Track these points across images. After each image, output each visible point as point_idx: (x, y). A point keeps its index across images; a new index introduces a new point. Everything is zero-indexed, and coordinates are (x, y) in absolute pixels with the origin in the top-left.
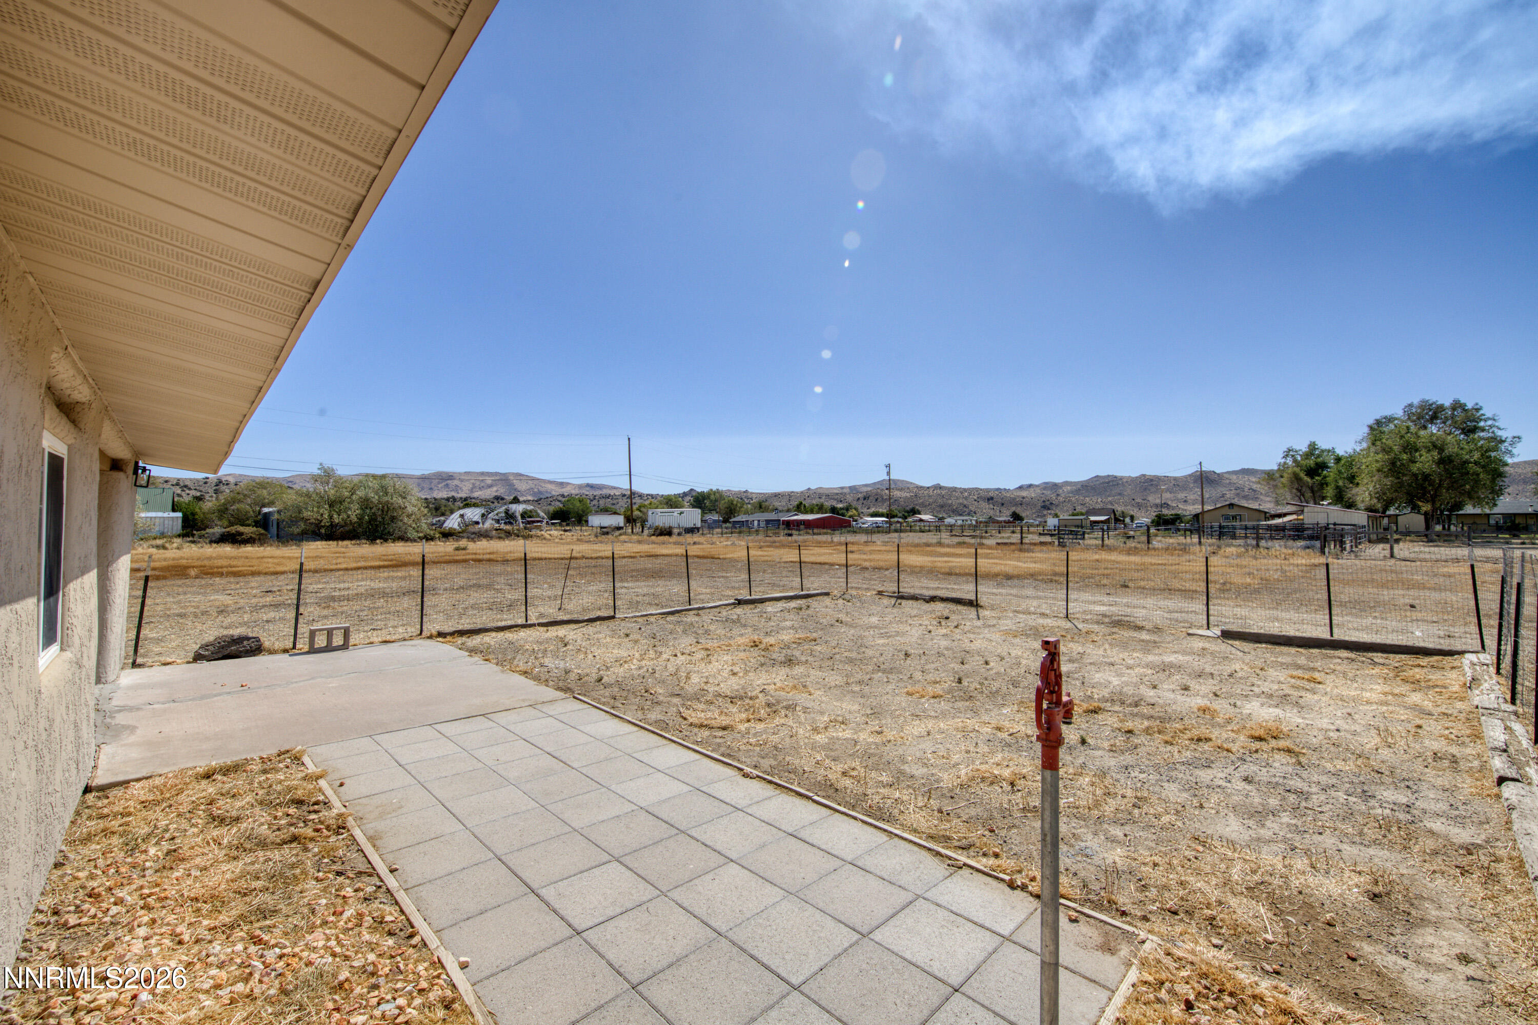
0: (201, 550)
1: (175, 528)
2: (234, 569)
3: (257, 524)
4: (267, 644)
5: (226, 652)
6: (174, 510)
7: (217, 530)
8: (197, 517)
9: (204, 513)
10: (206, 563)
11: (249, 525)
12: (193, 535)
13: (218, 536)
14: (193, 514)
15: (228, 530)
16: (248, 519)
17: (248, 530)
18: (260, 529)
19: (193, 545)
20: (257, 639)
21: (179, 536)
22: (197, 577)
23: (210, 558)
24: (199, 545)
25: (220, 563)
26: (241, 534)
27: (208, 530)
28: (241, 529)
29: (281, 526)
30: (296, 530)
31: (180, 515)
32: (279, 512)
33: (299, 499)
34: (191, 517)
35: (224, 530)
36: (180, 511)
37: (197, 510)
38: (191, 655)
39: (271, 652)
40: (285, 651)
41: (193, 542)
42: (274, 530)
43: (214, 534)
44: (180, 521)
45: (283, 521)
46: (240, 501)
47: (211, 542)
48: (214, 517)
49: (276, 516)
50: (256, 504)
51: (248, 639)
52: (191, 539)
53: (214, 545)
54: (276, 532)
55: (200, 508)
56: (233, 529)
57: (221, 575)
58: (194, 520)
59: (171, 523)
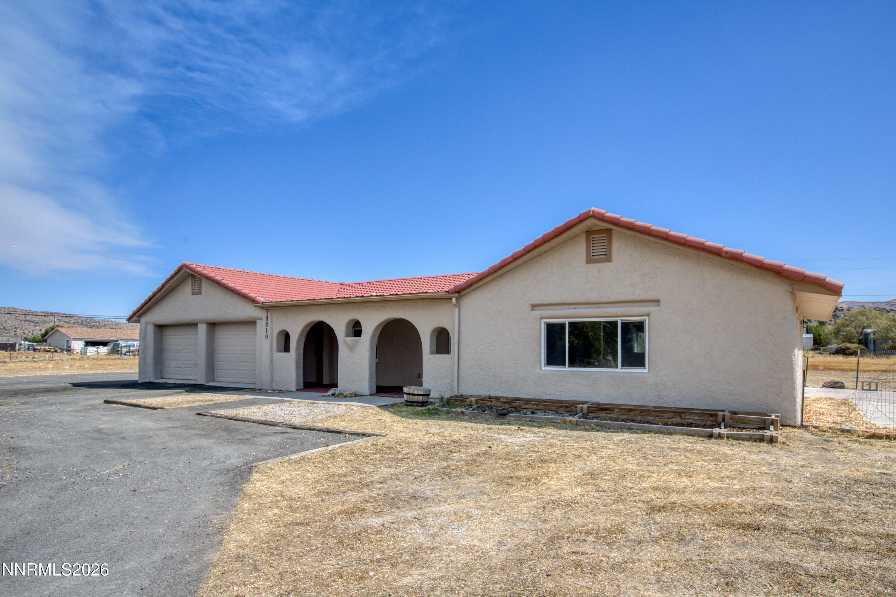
0: (825, 359)
1: (809, 345)
2: (841, 367)
3: (860, 342)
4: (846, 386)
5: (832, 386)
6: (807, 333)
7: (834, 346)
8: (821, 337)
9: (826, 335)
10: (828, 364)
11: (854, 343)
12: (820, 349)
13: (834, 350)
14: (819, 335)
15: (840, 346)
16: (853, 338)
17: (853, 346)
18: (861, 346)
19: (820, 355)
20: (843, 383)
21: (812, 350)
22: (823, 370)
23: (829, 362)
24: (824, 355)
25: (834, 364)
26: (848, 349)
27: (829, 346)
28: (849, 345)
29: (876, 343)
30: (886, 346)
31: (811, 336)
32: (874, 333)
33: (888, 323)
34: (818, 338)
35: (838, 346)
36: (811, 333)
37: (822, 333)
38: (822, 386)
39: (847, 388)
40: (853, 389)
41: (820, 353)
42: (871, 346)
43: (832, 348)
44: (812, 340)
45: (877, 339)
46: (848, 326)
47: (830, 354)
48: (831, 337)
49: (872, 336)
50: (859, 327)
51: (839, 382)
52: (818, 351)
53: (832, 356)
54: (873, 348)
55: (823, 331)
56: (844, 345)
57: (835, 370)
58: (820, 339)
59: (807, 341)
